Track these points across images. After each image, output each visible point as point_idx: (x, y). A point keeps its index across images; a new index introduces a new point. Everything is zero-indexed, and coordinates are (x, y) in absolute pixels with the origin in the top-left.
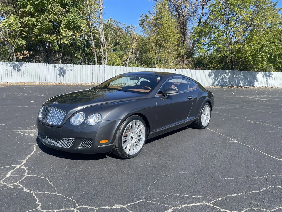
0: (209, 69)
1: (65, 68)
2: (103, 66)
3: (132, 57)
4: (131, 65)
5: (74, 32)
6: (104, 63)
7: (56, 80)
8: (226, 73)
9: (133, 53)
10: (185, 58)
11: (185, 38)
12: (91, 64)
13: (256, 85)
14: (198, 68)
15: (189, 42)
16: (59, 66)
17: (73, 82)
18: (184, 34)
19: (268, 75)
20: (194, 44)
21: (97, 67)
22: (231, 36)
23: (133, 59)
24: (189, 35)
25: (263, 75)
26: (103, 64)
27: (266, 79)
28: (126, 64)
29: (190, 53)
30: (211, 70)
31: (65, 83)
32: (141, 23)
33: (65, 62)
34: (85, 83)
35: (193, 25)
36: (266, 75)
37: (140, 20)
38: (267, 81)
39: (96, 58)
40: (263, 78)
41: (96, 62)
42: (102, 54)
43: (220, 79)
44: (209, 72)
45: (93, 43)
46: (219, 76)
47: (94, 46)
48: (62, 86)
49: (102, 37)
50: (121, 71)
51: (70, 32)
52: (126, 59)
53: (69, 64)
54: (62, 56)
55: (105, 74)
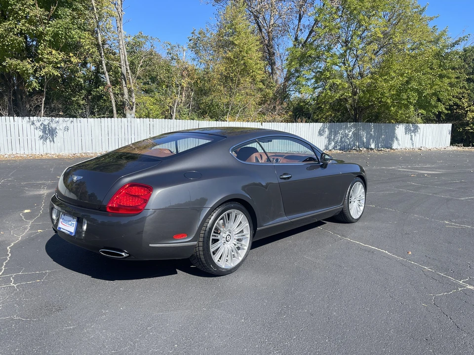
0: (316, 121)
1: (53, 125)
2: (129, 119)
3: (181, 102)
4: (181, 116)
5: (68, 55)
6: (129, 113)
7: (34, 149)
8: (346, 128)
9: (184, 95)
10: (278, 103)
11: (272, 69)
12: (104, 117)
13: (395, 145)
14: (299, 120)
15: (280, 77)
16: (41, 123)
17: (70, 152)
18: (272, 64)
19: (412, 129)
20: (287, 79)
21: (116, 121)
22: (352, 64)
23: (184, 105)
24: (278, 64)
25: (406, 129)
26: (128, 115)
27: (409, 136)
28: (171, 116)
29: (283, 94)
30: (322, 124)
31: (52, 153)
32: (192, 45)
33: (51, 112)
34: (94, 152)
35: (284, 46)
36: (410, 130)
37: (190, 40)
38: (411, 139)
39: (114, 105)
40: (406, 134)
41: (115, 112)
42: (126, 96)
43: (339, 138)
44: (319, 125)
45: (107, 78)
46: (336, 134)
47: (109, 83)
48: (46, 159)
49: (124, 65)
50: (164, 127)
51: (59, 54)
52: (171, 107)
53: (60, 116)
54: (45, 101)
55: (133, 135)
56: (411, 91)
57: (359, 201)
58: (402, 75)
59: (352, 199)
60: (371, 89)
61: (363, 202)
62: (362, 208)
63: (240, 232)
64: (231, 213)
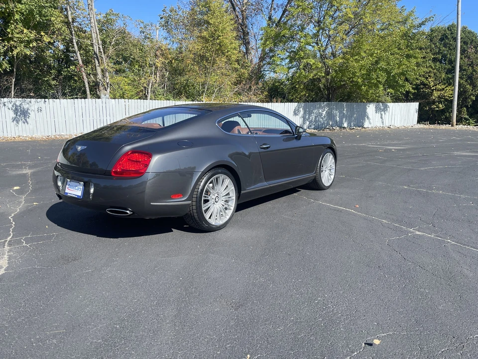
0: (291, 101)
1: (26, 106)
2: (104, 100)
3: (155, 83)
4: (156, 97)
5: (39, 33)
6: (104, 94)
7: (5, 132)
8: (320, 107)
9: (158, 75)
10: (253, 83)
11: (247, 49)
12: (77, 98)
13: (367, 124)
14: (275, 100)
15: (254, 57)
16: (12, 104)
17: (43, 134)
18: (247, 43)
19: (382, 107)
20: (262, 59)
21: (90, 102)
22: (324, 44)
23: (159, 86)
24: (253, 44)
25: (376, 108)
26: (102, 96)
27: (379, 114)
28: (146, 96)
29: (258, 75)
30: (296, 104)
31: (25, 136)
32: (163, 23)
33: (22, 93)
34: (68, 134)
35: (258, 26)
36: (380, 109)
37: (162, 18)
38: (381, 118)
39: (87, 85)
40: (376, 113)
41: (88, 92)
42: (100, 76)
43: (313, 117)
44: (294, 105)
45: (79, 57)
46: (310, 113)
47: (81, 62)
48: (19, 142)
49: (97, 44)
50: (139, 108)
51: (31, 33)
52: (145, 87)
53: (31, 97)
54: (15, 82)
55: (108, 116)
56: (380, 70)
57: (330, 170)
58: (372, 55)
59: (324, 168)
60: (342, 69)
61: (333, 171)
62: (332, 177)
63: (226, 195)
64: (219, 177)
